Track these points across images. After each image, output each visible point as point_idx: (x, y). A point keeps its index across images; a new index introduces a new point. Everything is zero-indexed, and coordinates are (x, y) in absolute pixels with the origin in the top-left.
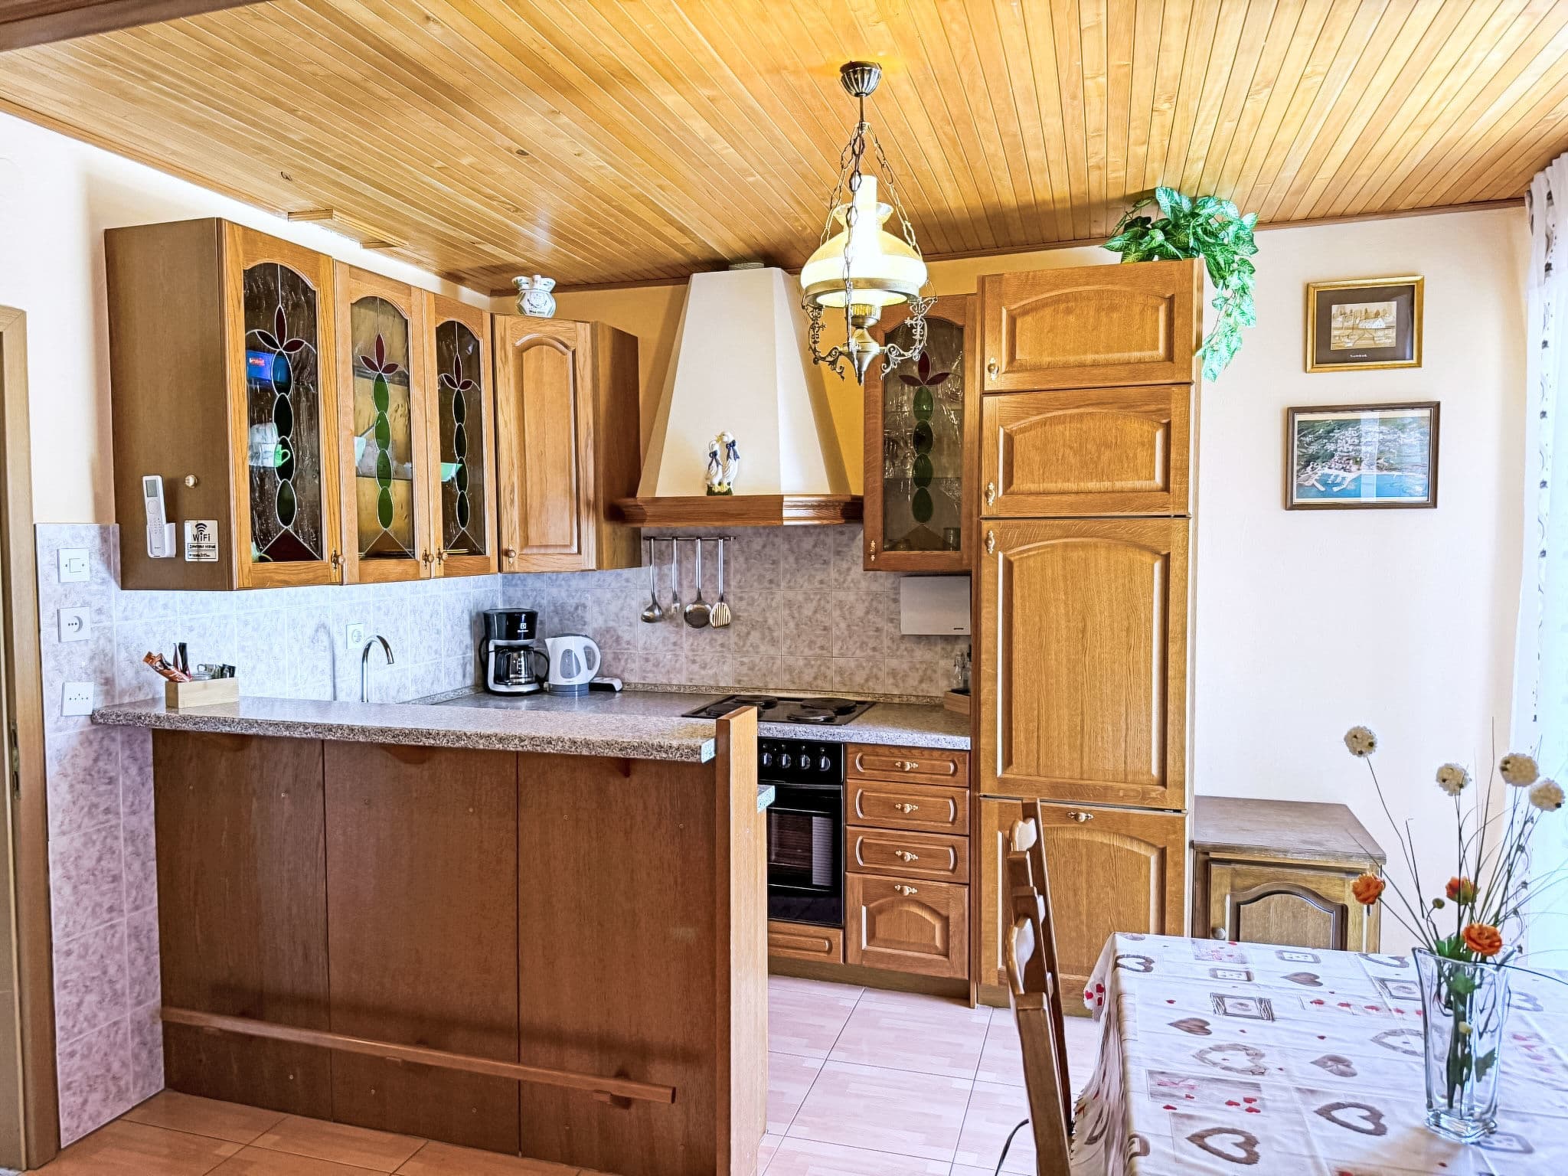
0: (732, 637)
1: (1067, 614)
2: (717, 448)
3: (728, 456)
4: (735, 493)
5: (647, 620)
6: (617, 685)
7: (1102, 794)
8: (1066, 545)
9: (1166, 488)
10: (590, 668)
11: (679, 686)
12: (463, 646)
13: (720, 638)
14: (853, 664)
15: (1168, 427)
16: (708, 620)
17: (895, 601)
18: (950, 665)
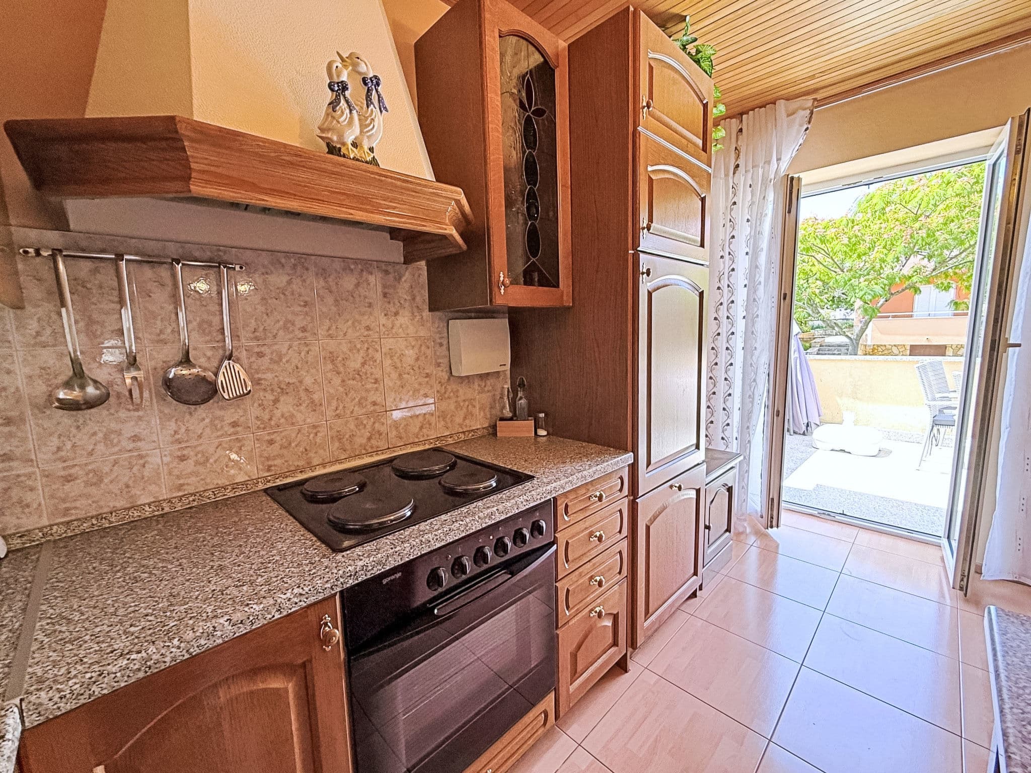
0: (251, 411)
9: (702, 245)
13: (230, 415)
15: (703, 200)
16: (216, 391)
17: (441, 345)
18: (485, 398)
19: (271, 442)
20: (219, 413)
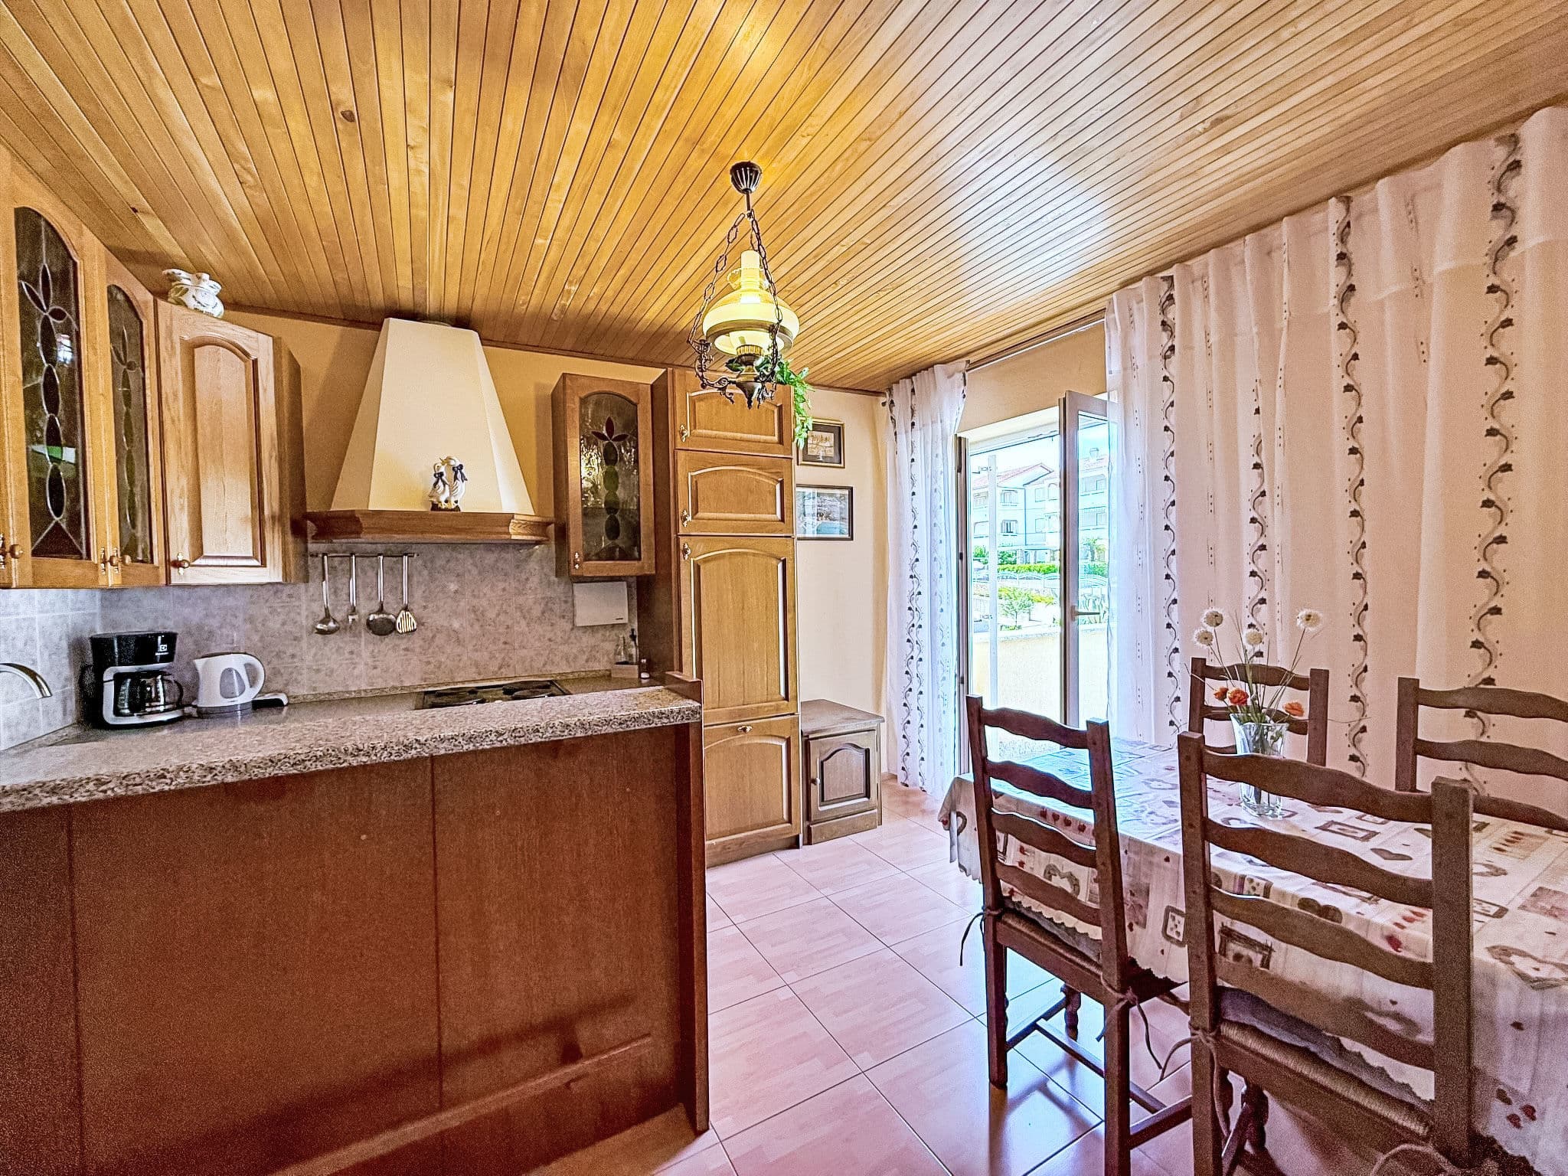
0: (417, 642)
1: (733, 598)
2: (442, 469)
3: (456, 478)
4: (462, 510)
5: (321, 632)
6: (283, 698)
7: (755, 713)
8: (730, 554)
9: (783, 520)
10: (252, 684)
11: (359, 692)
12: (62, 678)
13: (403, 644)
14: (532, 653)
15: (782, 483)
16: (395, 629)
17: (566, 602)
18: (609, 646)
19: (429, 663)
20: (397, 642)
